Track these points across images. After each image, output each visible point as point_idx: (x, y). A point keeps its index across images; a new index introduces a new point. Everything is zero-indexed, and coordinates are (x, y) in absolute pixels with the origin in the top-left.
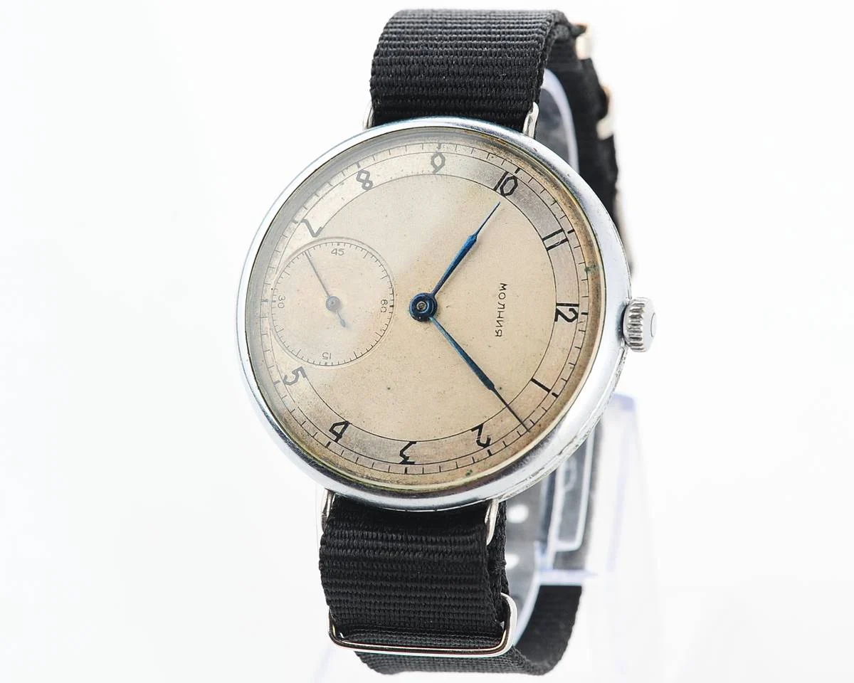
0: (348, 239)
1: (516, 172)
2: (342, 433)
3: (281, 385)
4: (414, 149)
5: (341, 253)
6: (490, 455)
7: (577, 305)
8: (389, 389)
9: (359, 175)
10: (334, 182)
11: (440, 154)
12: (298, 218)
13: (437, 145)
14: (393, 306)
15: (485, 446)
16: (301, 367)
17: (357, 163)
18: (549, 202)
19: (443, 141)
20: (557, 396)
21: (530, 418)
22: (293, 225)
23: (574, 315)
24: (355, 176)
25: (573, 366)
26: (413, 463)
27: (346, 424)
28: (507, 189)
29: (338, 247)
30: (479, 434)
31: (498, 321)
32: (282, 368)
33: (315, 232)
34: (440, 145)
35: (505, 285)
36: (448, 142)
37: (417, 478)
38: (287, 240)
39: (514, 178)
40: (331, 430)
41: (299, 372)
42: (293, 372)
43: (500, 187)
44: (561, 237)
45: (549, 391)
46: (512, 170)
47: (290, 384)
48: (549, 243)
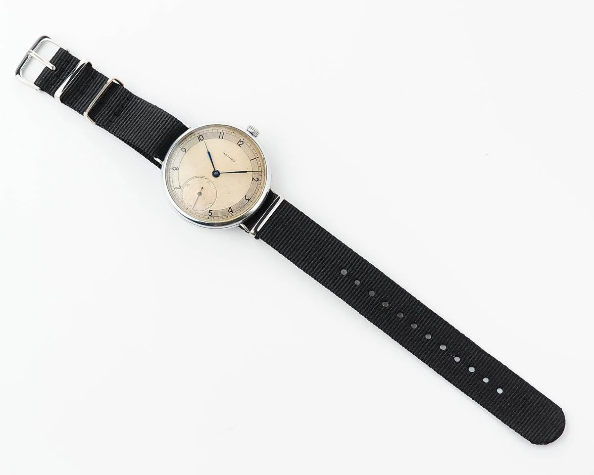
0: (187, 181)
2: (231, 210)
3: (210, 217)
4: (176, 153)
5: (189, 185)
7: (240, 140)
8: (229, 193)
9: (173, 170)
11: (182, 148)
12: (174, 189)
14: (210, 181)
15: (258, 180)
16: (209, 210)
17: (170, 168)
18: (212, 131)
20: (258, 157)
21: (259, 166)
22: (174, 191)
23: (242, 142)
25: (254, 150)
27: (230, 208)
28: (202, 138)
29: (187, 185)
30: (254, 180)
32: (206, 214)
33: (179, 187)
34: (180, 147)
36: (181, 145)
37: (255, 200)
38: (177, 195)
39: (200, 135)
40: (229, 212)
42: (209, 212)
43: (200, 140)
44: (222, 134)
45: (256, 158)
46: (198, 135)
47: (211, 215)
48: (221, 137)
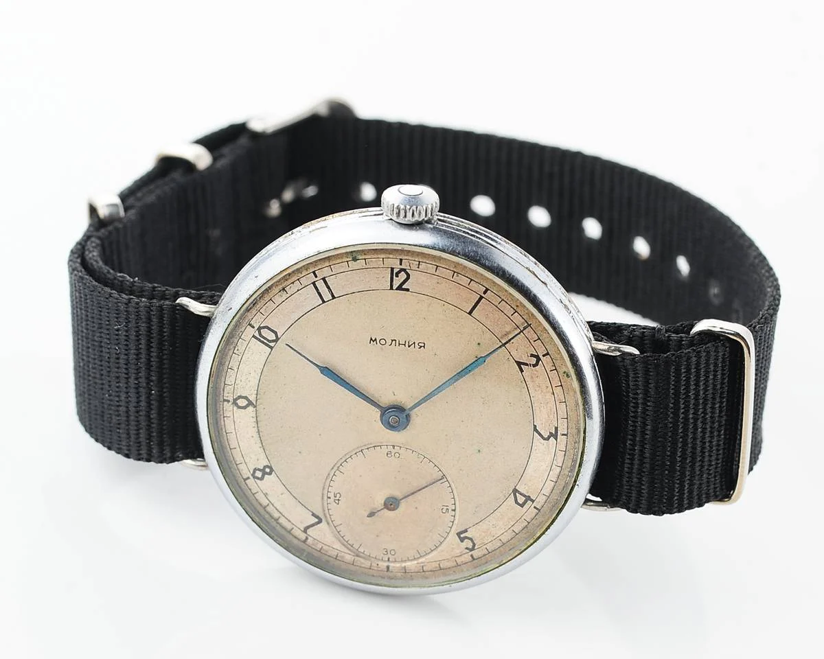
0: (324, 488)
1: (253, 327)
2: (524, 496)
3: (476, 553)
4: (229, 425)
5: (338, 495)
6: (548, 354)
7: (392, 269)
8: (479, 451)
9: (258, 478)
10: (264, 502)
11: (235, 400)
12: (303, 536)
13: (226, 403)
14: (394, 446)
15: (538, 359)
16: (457, 534)
17: (245, 480)
18: (284, 296)
19: (221, 396)
20: (487, 290)
21: (510, 316)
22: (310, 541)
23: (403, 272)
24: (258, 481)
25: (455, 274)
26: (556, 429)
27: (515, 491)
28: (272, 336)
29: (332, 499)
30: (527, 364)
31: (409, 346)
32: (458, 552)
33: (317, 520)
34: (225, 400)
35: (371, 339)
36: (222, 392)
37: (572, 425)
38: (325, 547)
39: (259, 329)
40: (522, 506)
41: (462, 536)
42: (462, 541)
43: (268, 343)
44: (320, 285)
45: (481, 298)
46: (251, 331)
47: (474, 545)
48: (327, 296)
